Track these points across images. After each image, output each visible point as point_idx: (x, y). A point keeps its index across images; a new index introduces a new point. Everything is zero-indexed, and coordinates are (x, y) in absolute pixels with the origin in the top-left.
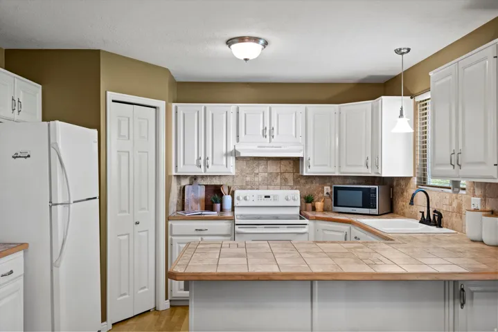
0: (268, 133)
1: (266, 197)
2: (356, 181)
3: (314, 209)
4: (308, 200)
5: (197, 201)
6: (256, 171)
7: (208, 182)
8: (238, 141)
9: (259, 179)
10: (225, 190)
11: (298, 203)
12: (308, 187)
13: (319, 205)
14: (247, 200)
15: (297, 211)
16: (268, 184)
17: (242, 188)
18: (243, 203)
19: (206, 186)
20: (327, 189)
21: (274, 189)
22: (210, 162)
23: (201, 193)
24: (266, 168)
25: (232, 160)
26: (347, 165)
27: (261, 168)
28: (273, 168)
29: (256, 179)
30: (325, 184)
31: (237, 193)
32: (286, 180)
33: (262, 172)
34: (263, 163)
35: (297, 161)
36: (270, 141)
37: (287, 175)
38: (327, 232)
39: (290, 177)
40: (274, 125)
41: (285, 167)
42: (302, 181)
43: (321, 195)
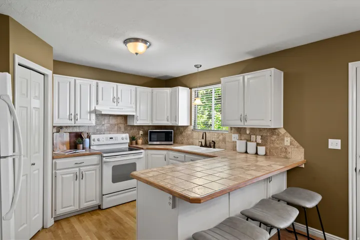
0: (116, 100)
1: (110, 138)
2: (154, 128)
3: (137, 143)
4: (132, 139)
5: (63, 144)
6: (103, 123)
7: (71, 130)
8: (97, 104)
9: (105, 127)
10: (84, 136)
11: (128, 141)
12: (131, 131)
13: (140, 141)
14: (99, 141)
15: (127, 146)
16: (110, 130)
17: (94, 134)
18: (97, 143)
19: (70, 133)
20: (141, 132)
21: (113, 134)
22: (78, 117)
23: (66, 138)
24: (109, 121)
25: (93, 116)
26: (156, 120)
27: (106, 121)
28: (113, 121)
29: (103, 128)
30: (140, 130)
31: (93, 137)
32: (120, 128)
33: (106, 123)
34: (107, 118)
35: (125, 117)
36: (117, 105)
37: (121, 125)
38: (153, 156)
39: (122, 126)
40: (119, 96)
41: (119, 120)
42: (129, 128)
43: (138, 136)
